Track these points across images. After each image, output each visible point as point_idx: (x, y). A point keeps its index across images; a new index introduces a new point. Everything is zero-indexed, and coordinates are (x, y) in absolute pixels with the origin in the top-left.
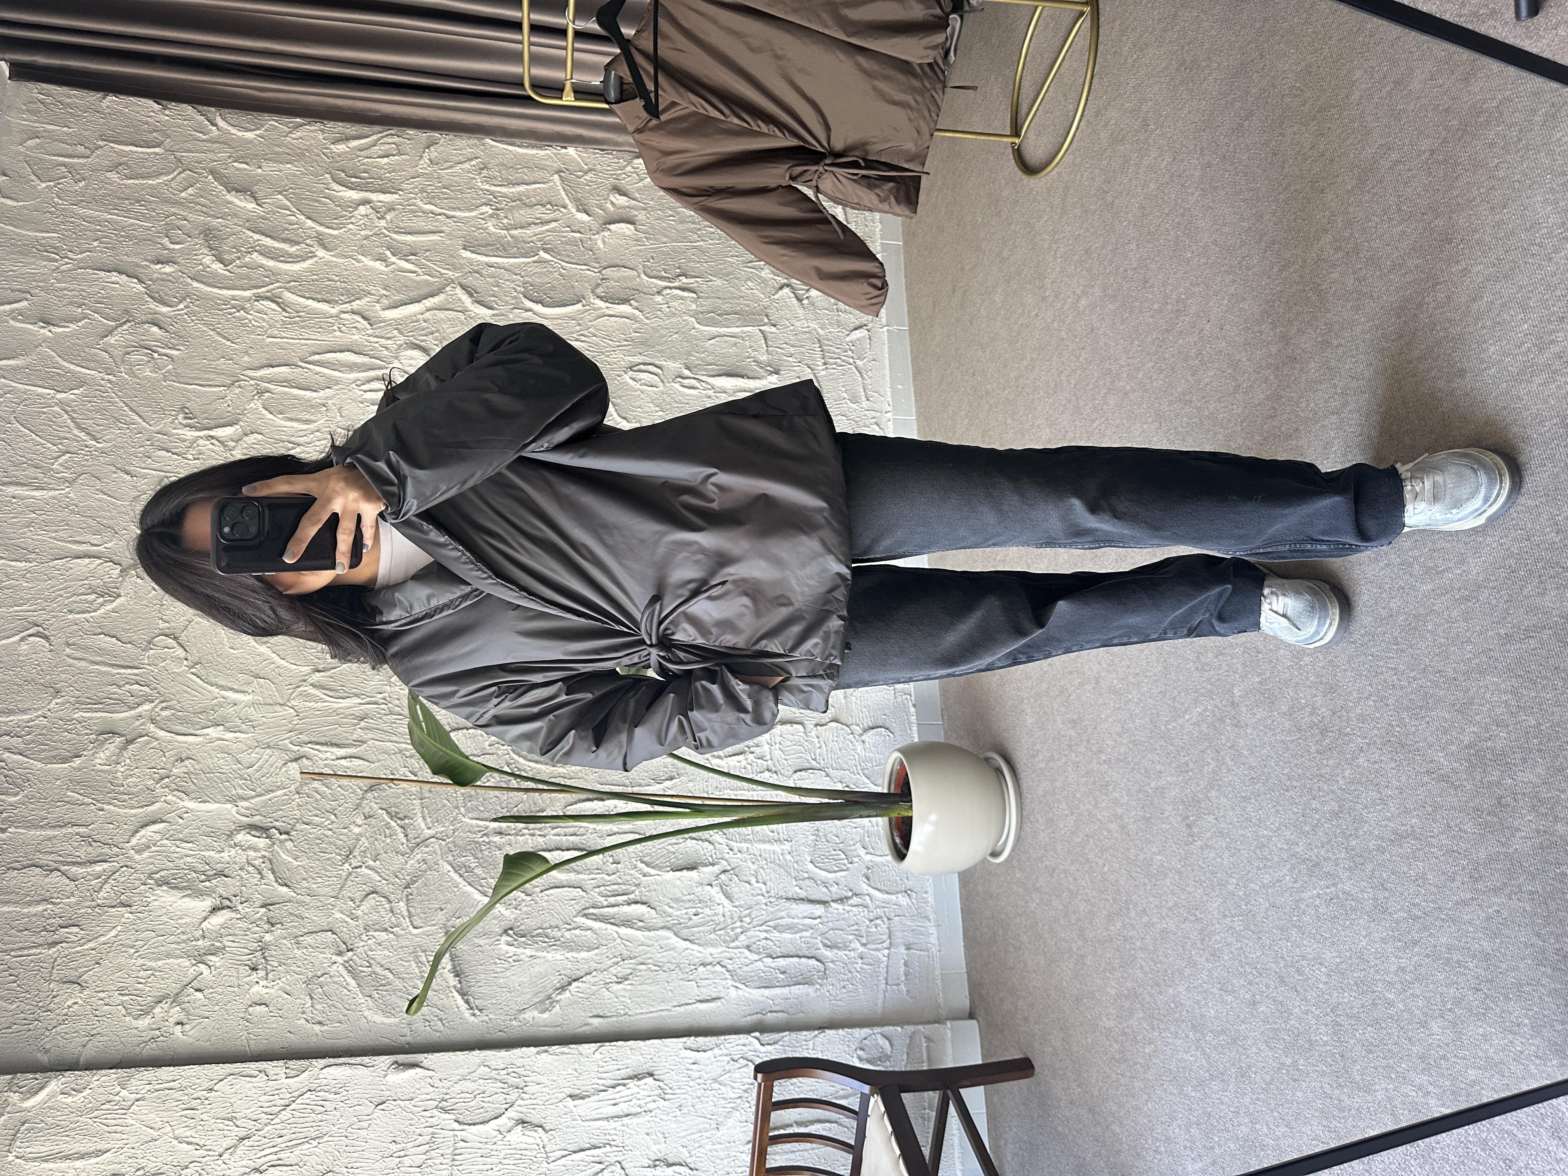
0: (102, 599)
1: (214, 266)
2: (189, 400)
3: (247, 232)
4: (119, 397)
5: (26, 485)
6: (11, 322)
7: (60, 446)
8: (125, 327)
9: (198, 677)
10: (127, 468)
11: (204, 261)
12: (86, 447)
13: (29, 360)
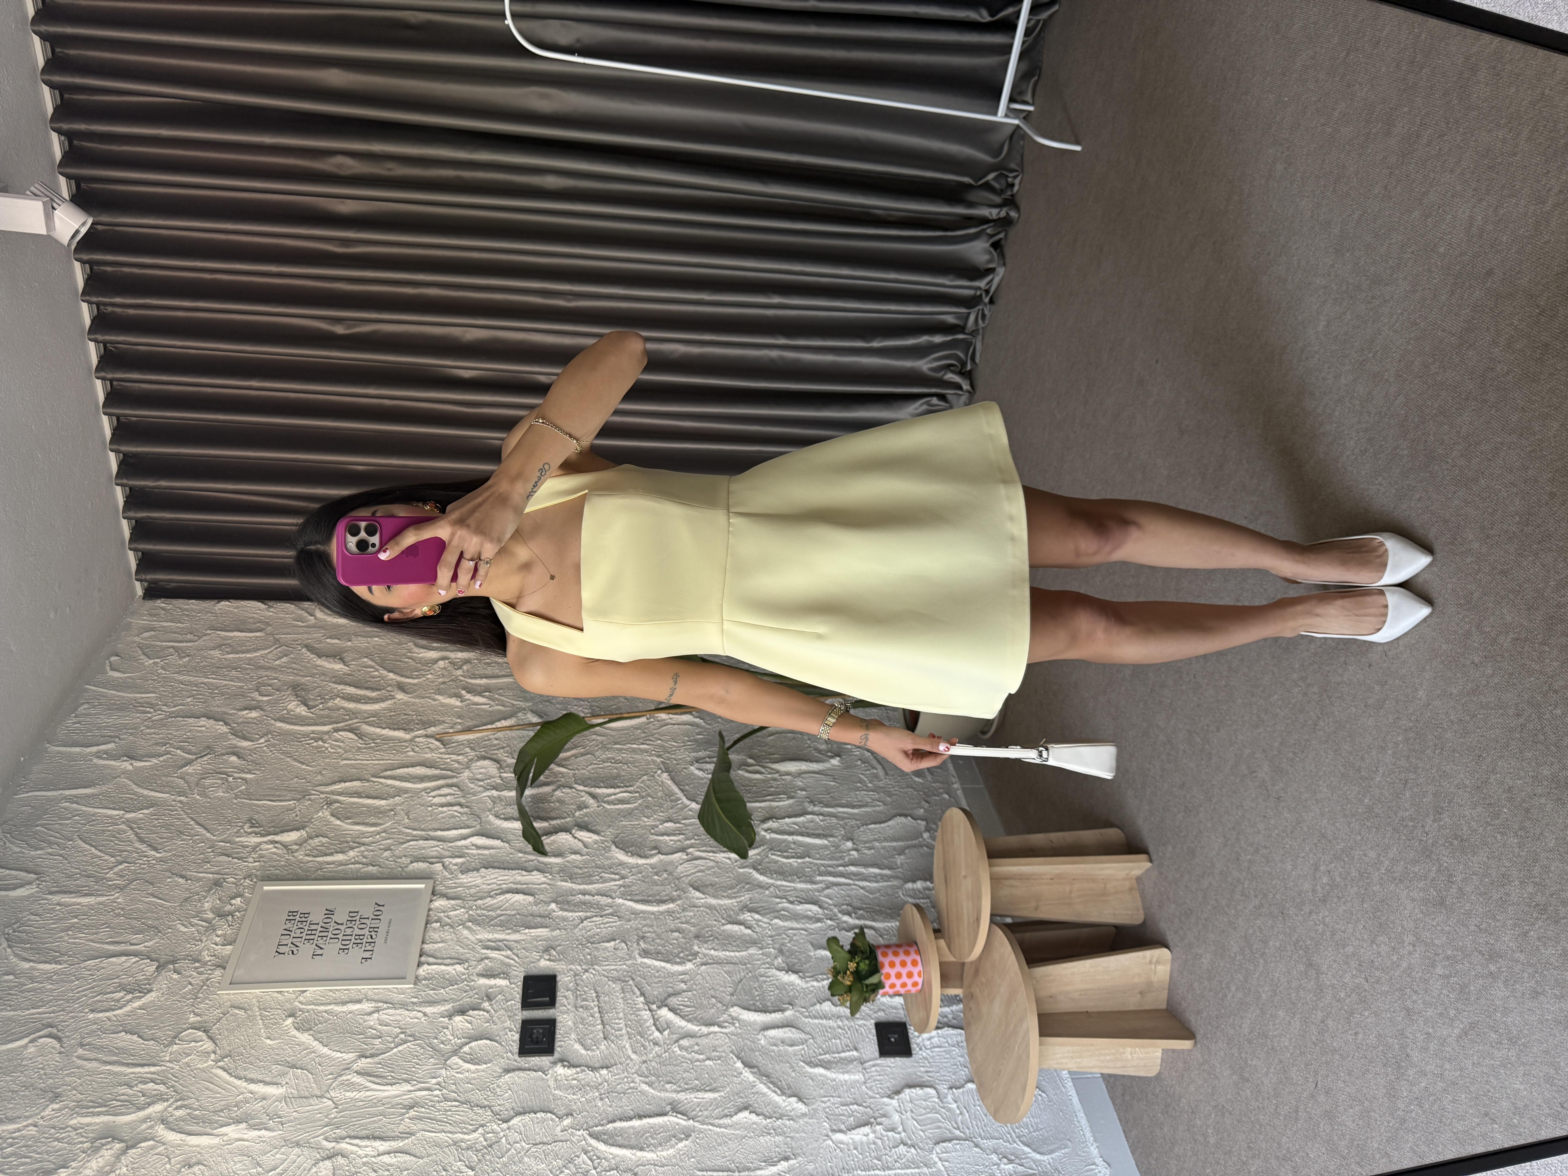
0: (130, 996)
1: (298, 710)
2: (258, 813)
3: (333, 685)
4: (187, 814)
5: (75, 893)
6: (95, 760)
7: (118, 858)
8: (205, 758)
9: (225, 1070)
10: (184, 873)
11: (289, 707)
12: (145, 856)
13: (104, 788)
